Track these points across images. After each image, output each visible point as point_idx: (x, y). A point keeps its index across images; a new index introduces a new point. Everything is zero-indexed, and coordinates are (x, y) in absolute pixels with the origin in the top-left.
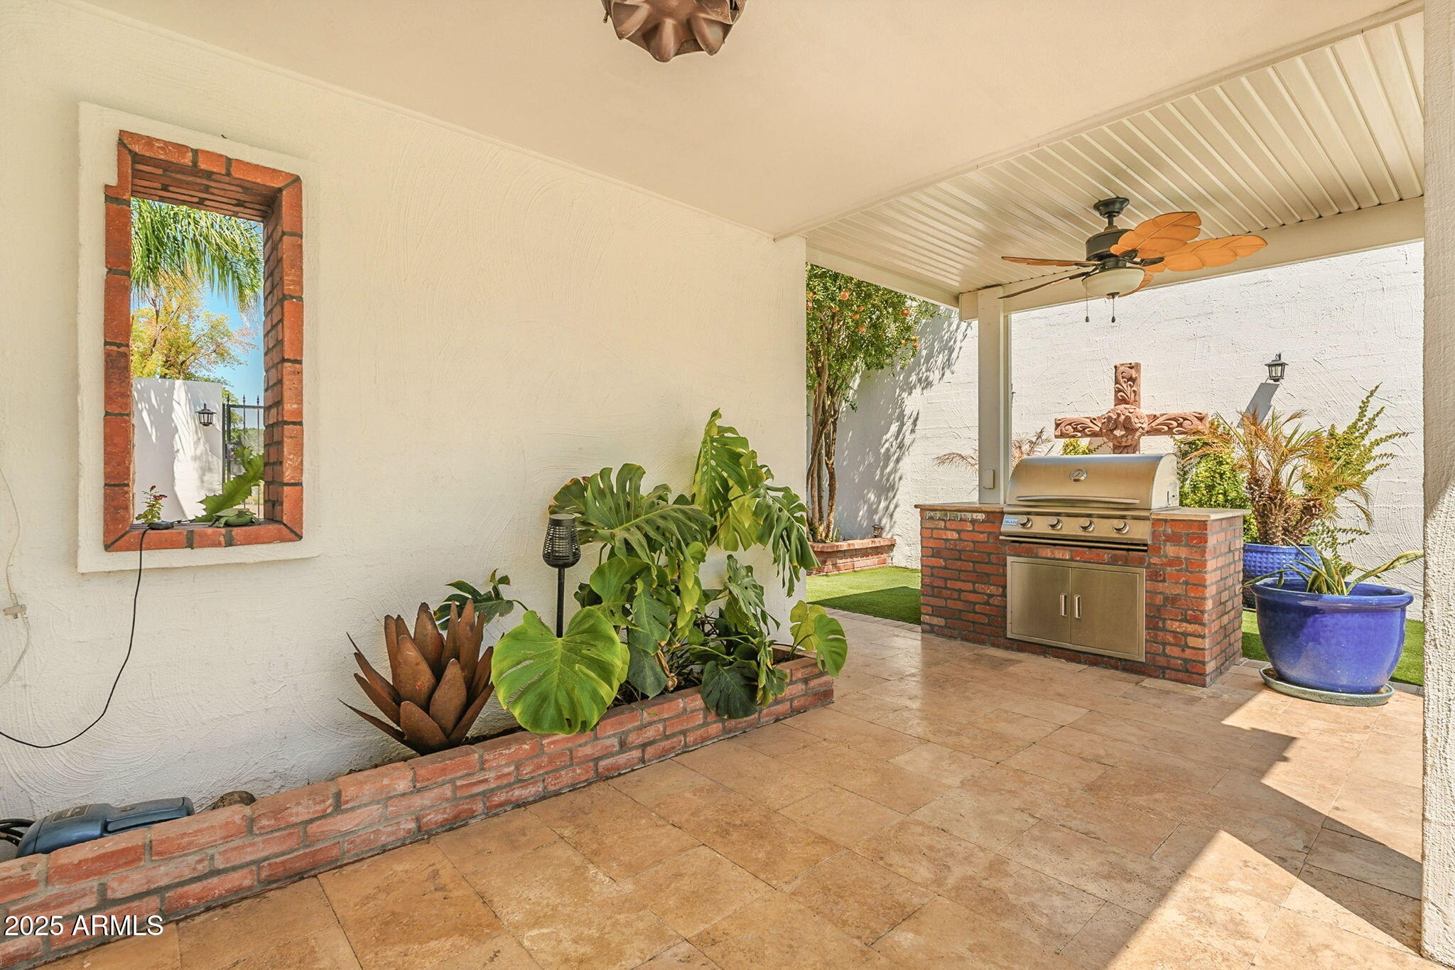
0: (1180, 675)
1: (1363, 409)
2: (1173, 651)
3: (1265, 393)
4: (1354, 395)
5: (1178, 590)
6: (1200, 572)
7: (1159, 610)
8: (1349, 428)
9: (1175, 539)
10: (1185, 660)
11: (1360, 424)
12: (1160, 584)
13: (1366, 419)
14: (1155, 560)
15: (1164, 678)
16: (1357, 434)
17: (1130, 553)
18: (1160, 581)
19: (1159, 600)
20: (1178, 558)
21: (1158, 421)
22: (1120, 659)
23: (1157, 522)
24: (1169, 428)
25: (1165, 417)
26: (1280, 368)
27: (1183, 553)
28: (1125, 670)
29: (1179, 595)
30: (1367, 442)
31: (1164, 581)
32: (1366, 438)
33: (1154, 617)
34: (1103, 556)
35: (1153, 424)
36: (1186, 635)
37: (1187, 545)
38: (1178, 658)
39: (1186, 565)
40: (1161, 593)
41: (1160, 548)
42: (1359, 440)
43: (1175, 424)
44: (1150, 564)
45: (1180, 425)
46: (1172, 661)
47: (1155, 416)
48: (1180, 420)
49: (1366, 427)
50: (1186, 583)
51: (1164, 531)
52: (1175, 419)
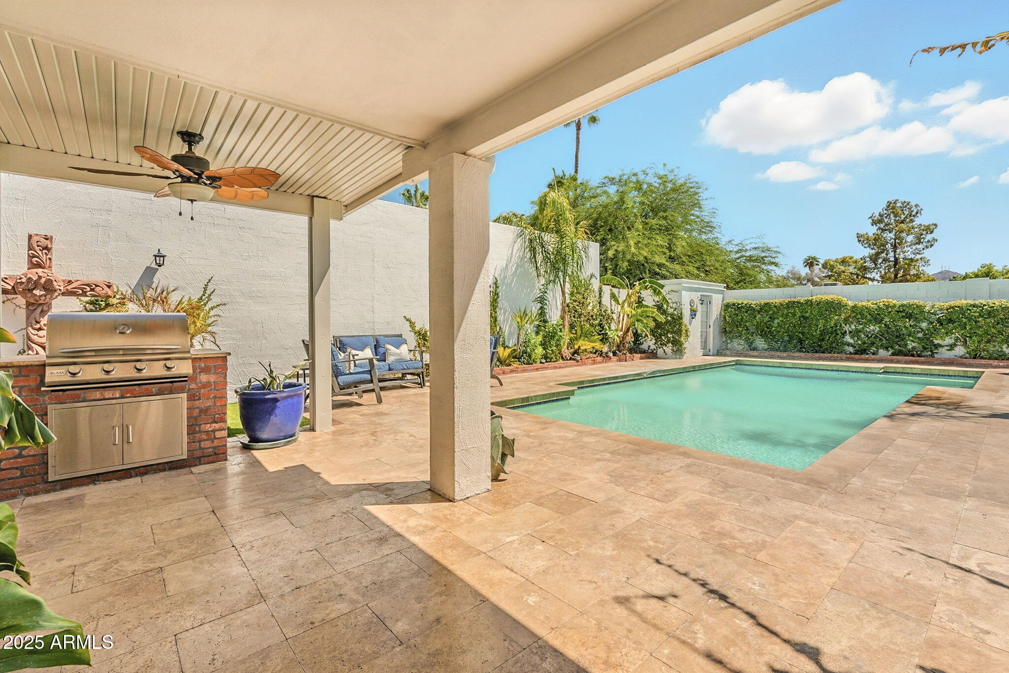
0: (211, 459)
1: (205, 289)
2: (206, 444)
3: (150, 273)
4: (200, 281)
5: (209, 403)
6: (223, 389)
7: (196, 419)
8: (198, 299)
9: (206, 370)
10: (215, 448)
11: (204, 297)
12: (197, 402)
13: (207, 295)
14: (193, 386)
15: (200, 464)
16: (202, 303)
17: (174, 384)
18: (197, 400)
19: (196, 412)
20: (209, 382)
21: (74, 285)
22: (167, 463)
23: (194, 360)
24: (83, 291)
25: (79, 283)
26: (162, 259)
27: (212, 378)
28: (171, 469)
29: (210, 406)
30: (207, 308)
31: (199, 399)
32: (207, 306)
33: (193, 425)
34: (152, 390)
35: (68, 287)
36: (214, 431)
37: (215, 373)
38: (209, 448)
39: (215, 386)
40: (197, 408)
41: (196, 377)
42: (203, 306)
43: (88, 289)
44: (189, 389)
45: (92, 290)
46: (206, 451)
47: (71, 281)
48: (92, 287)
49: (207, 299)
50: (215, 397)
51: (199, 365)
52: (88, 285)
